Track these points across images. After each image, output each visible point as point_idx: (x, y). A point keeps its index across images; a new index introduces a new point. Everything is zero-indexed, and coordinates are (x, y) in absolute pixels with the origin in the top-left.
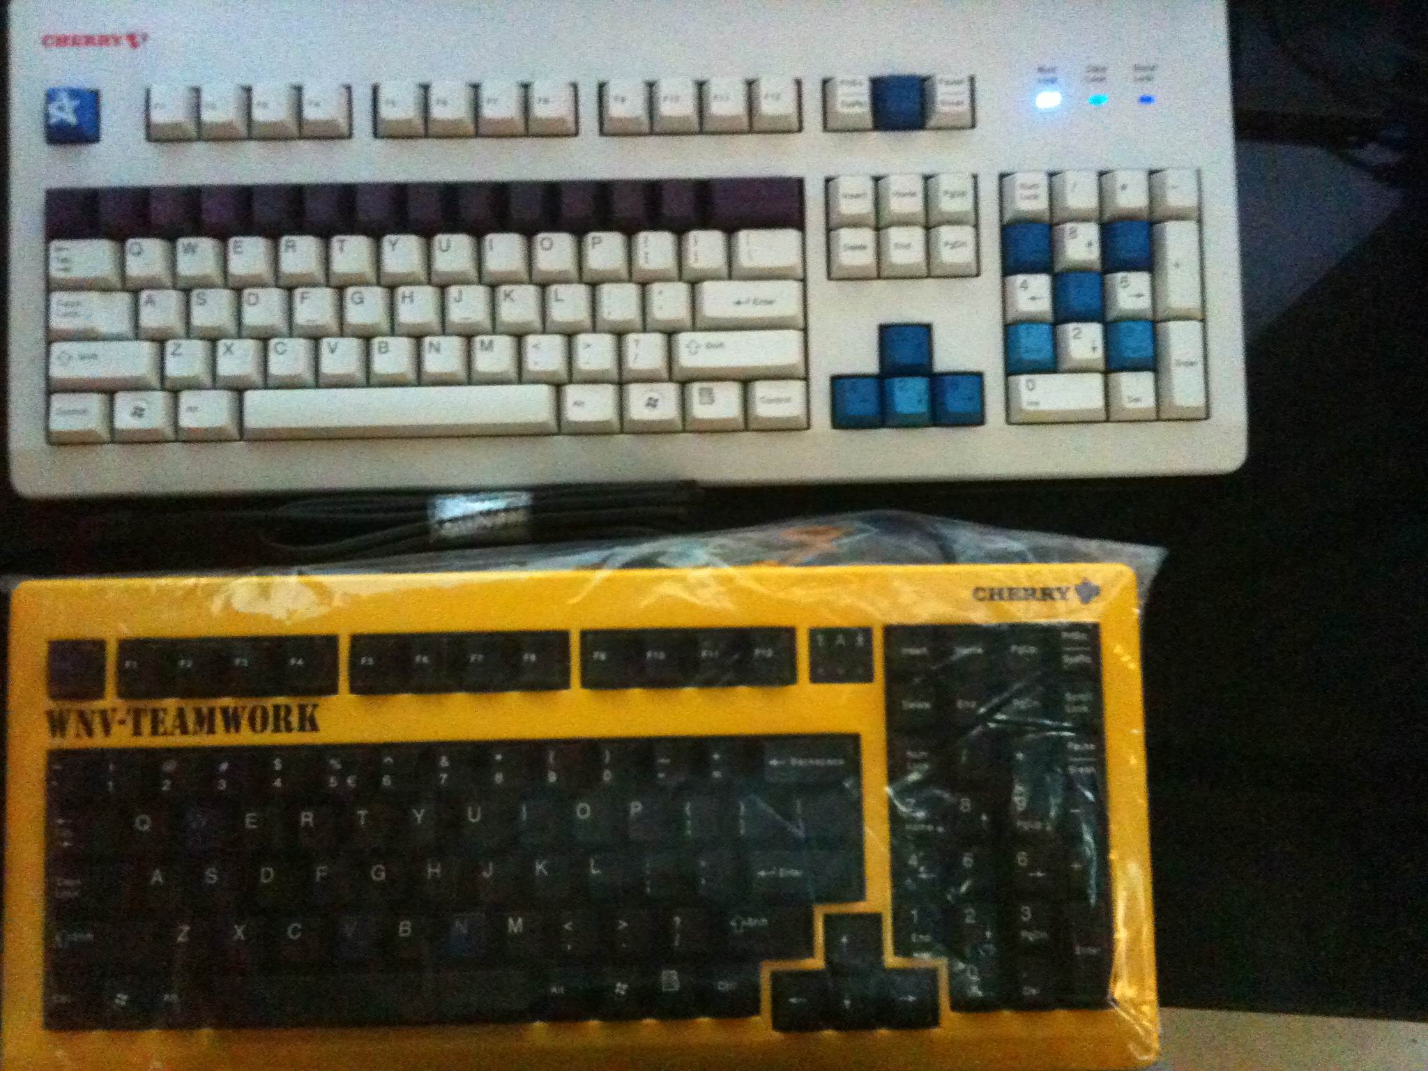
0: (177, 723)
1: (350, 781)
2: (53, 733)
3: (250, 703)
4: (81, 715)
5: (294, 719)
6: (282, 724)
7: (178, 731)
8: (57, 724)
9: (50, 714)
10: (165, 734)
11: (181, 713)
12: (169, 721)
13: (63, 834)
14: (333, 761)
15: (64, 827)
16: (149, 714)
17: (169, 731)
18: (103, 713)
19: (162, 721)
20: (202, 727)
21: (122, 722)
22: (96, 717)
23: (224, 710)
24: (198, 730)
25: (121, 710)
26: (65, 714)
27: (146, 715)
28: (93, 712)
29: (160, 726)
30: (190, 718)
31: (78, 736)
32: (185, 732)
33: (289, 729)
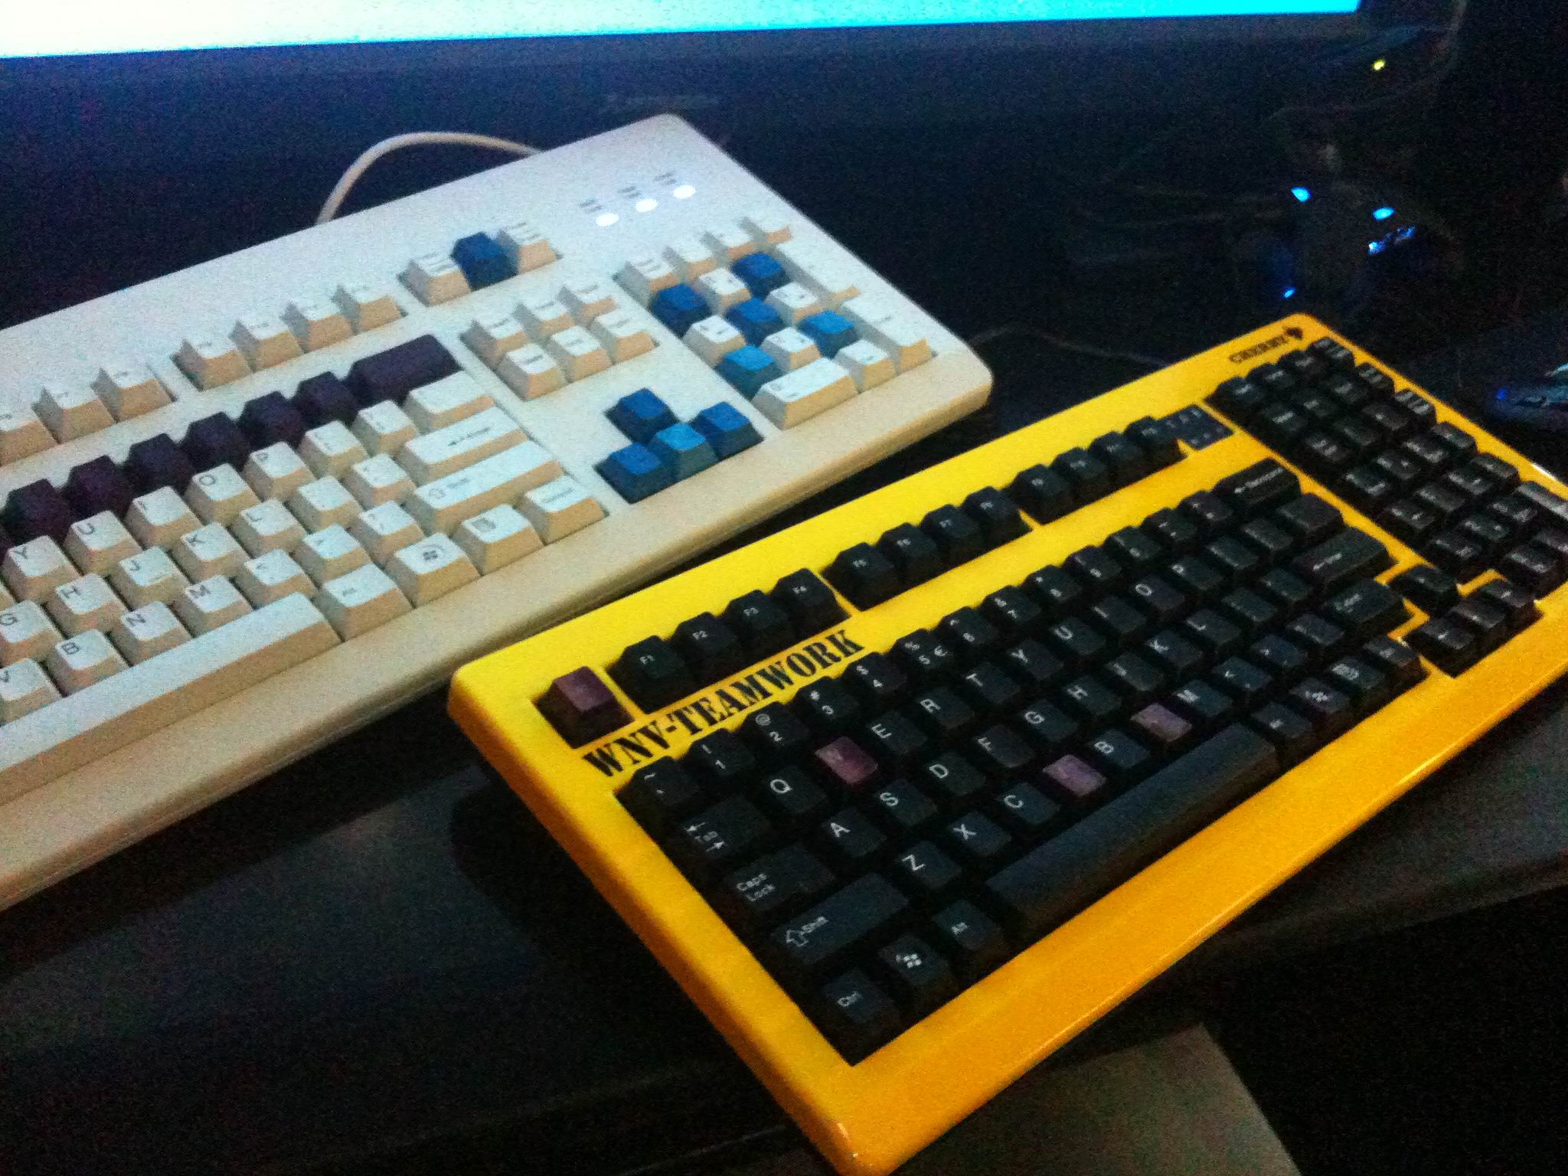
0: (728, 704)
1: (938, 652)
2: (609, 774)
3: (782, 657)
4: (622, 742)
5: (832, 649)
6: (826, 658)
8: (604, 763)
9: (589, 758)
10: (723, 718)
12: (718, 706)
13: (707, 838)
14: (908, 645)
15: (702, 832)
16: (693, 710)
17: (725, 713)
18: (645, 731)
19: (712, 709)
20: (755, 697)
21: (671, 729)
22: (640, 736)
23: (762, 673)
24: (753, 700)
25: (661, 720)
26: (606, 750)
27: (690, 712)
28: (633, 735)
29: (712, 714)
30: (736, 694)
31: (636, 762)
32: (741, 707)
33: (837, 660)
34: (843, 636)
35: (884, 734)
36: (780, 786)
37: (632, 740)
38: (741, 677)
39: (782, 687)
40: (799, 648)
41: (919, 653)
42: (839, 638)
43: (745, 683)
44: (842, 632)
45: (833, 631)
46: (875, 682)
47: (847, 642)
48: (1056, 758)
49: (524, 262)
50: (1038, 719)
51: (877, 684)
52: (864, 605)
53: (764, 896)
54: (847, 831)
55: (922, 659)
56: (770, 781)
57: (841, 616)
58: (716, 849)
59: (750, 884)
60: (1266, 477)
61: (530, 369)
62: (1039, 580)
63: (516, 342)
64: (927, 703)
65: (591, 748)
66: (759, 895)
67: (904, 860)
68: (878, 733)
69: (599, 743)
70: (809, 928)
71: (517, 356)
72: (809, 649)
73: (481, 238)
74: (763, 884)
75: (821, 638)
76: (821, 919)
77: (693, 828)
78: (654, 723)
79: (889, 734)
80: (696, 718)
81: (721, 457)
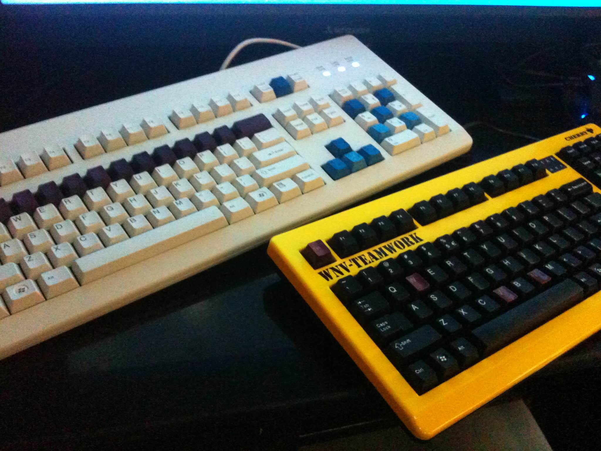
0: (372, 258)
1: (453, 243)
2: (328, 280)
3: (392, 241)
4: (332, 269)
5: (411, 239)
6: (409, 243)
7: (374, 260)
8: (326, 276)
9: (320, 273)
10: (370, 262)
11: (370, 254)
12: (368, 258)
13: (365, 306)
14: (441, 240)
15: (363, 304)
16: (358, 259)
17: (371, 261)
18: (341, 265)
19: (365, 259)
20: (382, 255)
21: (351, 265)
22: (339, 267)
23: (385, 247)
24: (381, 257)
25: (347, 261)
26: (327, 271)
27: (357, 259)
28: (337, 266)
29: (366, 261)
30: (375, 254)
31: (337, 276)
32: (377, 259)
33: (413, 244)
34: (416, 236)
35: (432, 273)
36: (393, 290)
37: (336, 268)
38: (377, 248)
39: (392, 253)
40: (399, 238)
41: (445, 243)
42: (414, 236)
43: (378, 250)
44: (415, 234)
45: (412, 233)
46: (429, 253)
47: (417, 237)
48: (498, 287)
49: (296, 88)
50: (491, 272)
51: (429, 254)
52: (423, 224)
53: (387, 330)
54: (418, 308)
55: (447, 245)
56: (389, 287)
57: (414, 228)
58: (369, 311)
59: (381, 325)
60: (580, 185)
61: (298, 128)
62: (492, 219)
63: (293, 118)
64: (449, 263)
65: (321, 270)
66: (385, 329)
67: (440, 321)
68: (430, 272)
69: (324, 268)
70: (404, 343)
71: (293, 123)
72: (403, 239)
73: (281, 79)
74: (386, 325)
75: (407, 235)
76: (408, 341)
77: (360, 302)
78: (344, 263)
79: (434, 273)
80: (360, 262)
81: (368, 165)
